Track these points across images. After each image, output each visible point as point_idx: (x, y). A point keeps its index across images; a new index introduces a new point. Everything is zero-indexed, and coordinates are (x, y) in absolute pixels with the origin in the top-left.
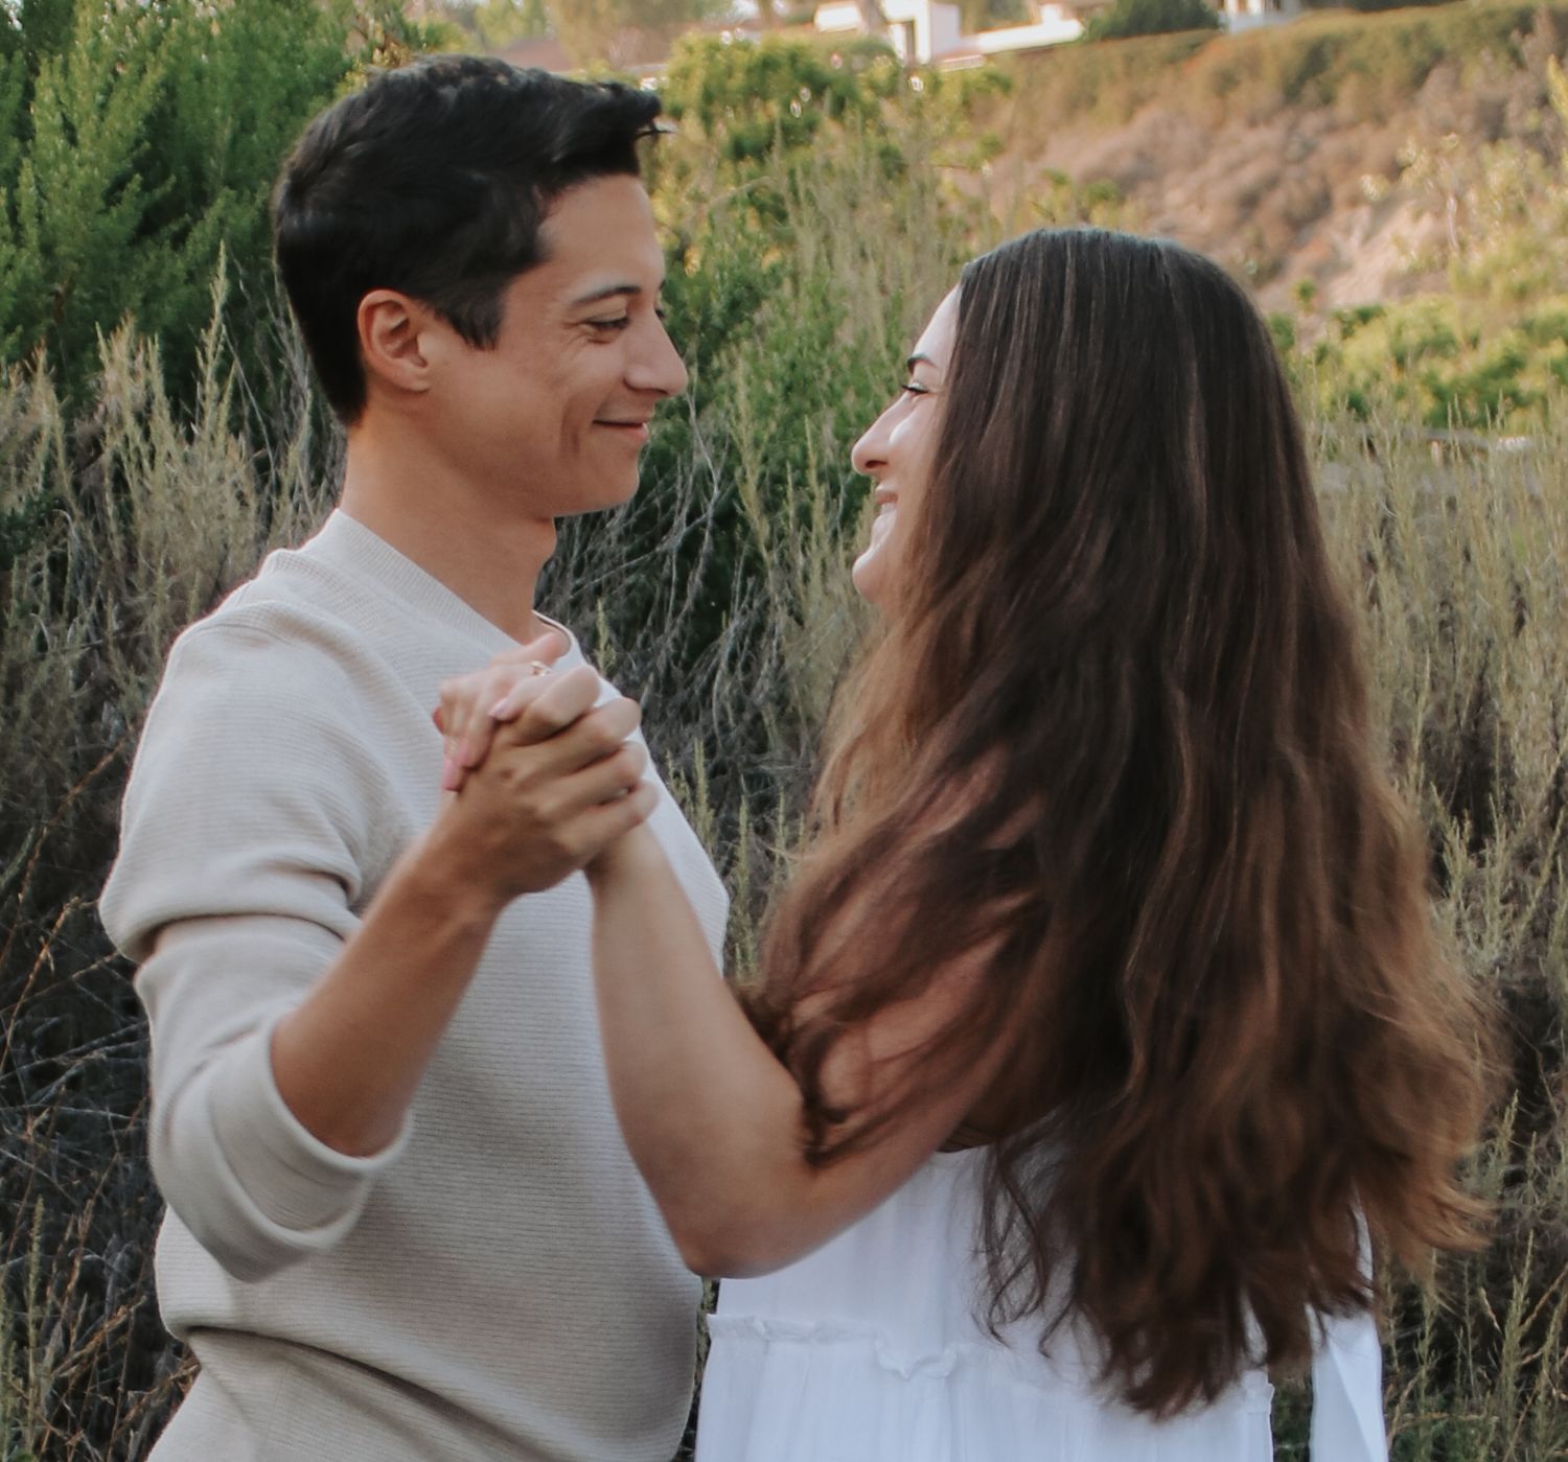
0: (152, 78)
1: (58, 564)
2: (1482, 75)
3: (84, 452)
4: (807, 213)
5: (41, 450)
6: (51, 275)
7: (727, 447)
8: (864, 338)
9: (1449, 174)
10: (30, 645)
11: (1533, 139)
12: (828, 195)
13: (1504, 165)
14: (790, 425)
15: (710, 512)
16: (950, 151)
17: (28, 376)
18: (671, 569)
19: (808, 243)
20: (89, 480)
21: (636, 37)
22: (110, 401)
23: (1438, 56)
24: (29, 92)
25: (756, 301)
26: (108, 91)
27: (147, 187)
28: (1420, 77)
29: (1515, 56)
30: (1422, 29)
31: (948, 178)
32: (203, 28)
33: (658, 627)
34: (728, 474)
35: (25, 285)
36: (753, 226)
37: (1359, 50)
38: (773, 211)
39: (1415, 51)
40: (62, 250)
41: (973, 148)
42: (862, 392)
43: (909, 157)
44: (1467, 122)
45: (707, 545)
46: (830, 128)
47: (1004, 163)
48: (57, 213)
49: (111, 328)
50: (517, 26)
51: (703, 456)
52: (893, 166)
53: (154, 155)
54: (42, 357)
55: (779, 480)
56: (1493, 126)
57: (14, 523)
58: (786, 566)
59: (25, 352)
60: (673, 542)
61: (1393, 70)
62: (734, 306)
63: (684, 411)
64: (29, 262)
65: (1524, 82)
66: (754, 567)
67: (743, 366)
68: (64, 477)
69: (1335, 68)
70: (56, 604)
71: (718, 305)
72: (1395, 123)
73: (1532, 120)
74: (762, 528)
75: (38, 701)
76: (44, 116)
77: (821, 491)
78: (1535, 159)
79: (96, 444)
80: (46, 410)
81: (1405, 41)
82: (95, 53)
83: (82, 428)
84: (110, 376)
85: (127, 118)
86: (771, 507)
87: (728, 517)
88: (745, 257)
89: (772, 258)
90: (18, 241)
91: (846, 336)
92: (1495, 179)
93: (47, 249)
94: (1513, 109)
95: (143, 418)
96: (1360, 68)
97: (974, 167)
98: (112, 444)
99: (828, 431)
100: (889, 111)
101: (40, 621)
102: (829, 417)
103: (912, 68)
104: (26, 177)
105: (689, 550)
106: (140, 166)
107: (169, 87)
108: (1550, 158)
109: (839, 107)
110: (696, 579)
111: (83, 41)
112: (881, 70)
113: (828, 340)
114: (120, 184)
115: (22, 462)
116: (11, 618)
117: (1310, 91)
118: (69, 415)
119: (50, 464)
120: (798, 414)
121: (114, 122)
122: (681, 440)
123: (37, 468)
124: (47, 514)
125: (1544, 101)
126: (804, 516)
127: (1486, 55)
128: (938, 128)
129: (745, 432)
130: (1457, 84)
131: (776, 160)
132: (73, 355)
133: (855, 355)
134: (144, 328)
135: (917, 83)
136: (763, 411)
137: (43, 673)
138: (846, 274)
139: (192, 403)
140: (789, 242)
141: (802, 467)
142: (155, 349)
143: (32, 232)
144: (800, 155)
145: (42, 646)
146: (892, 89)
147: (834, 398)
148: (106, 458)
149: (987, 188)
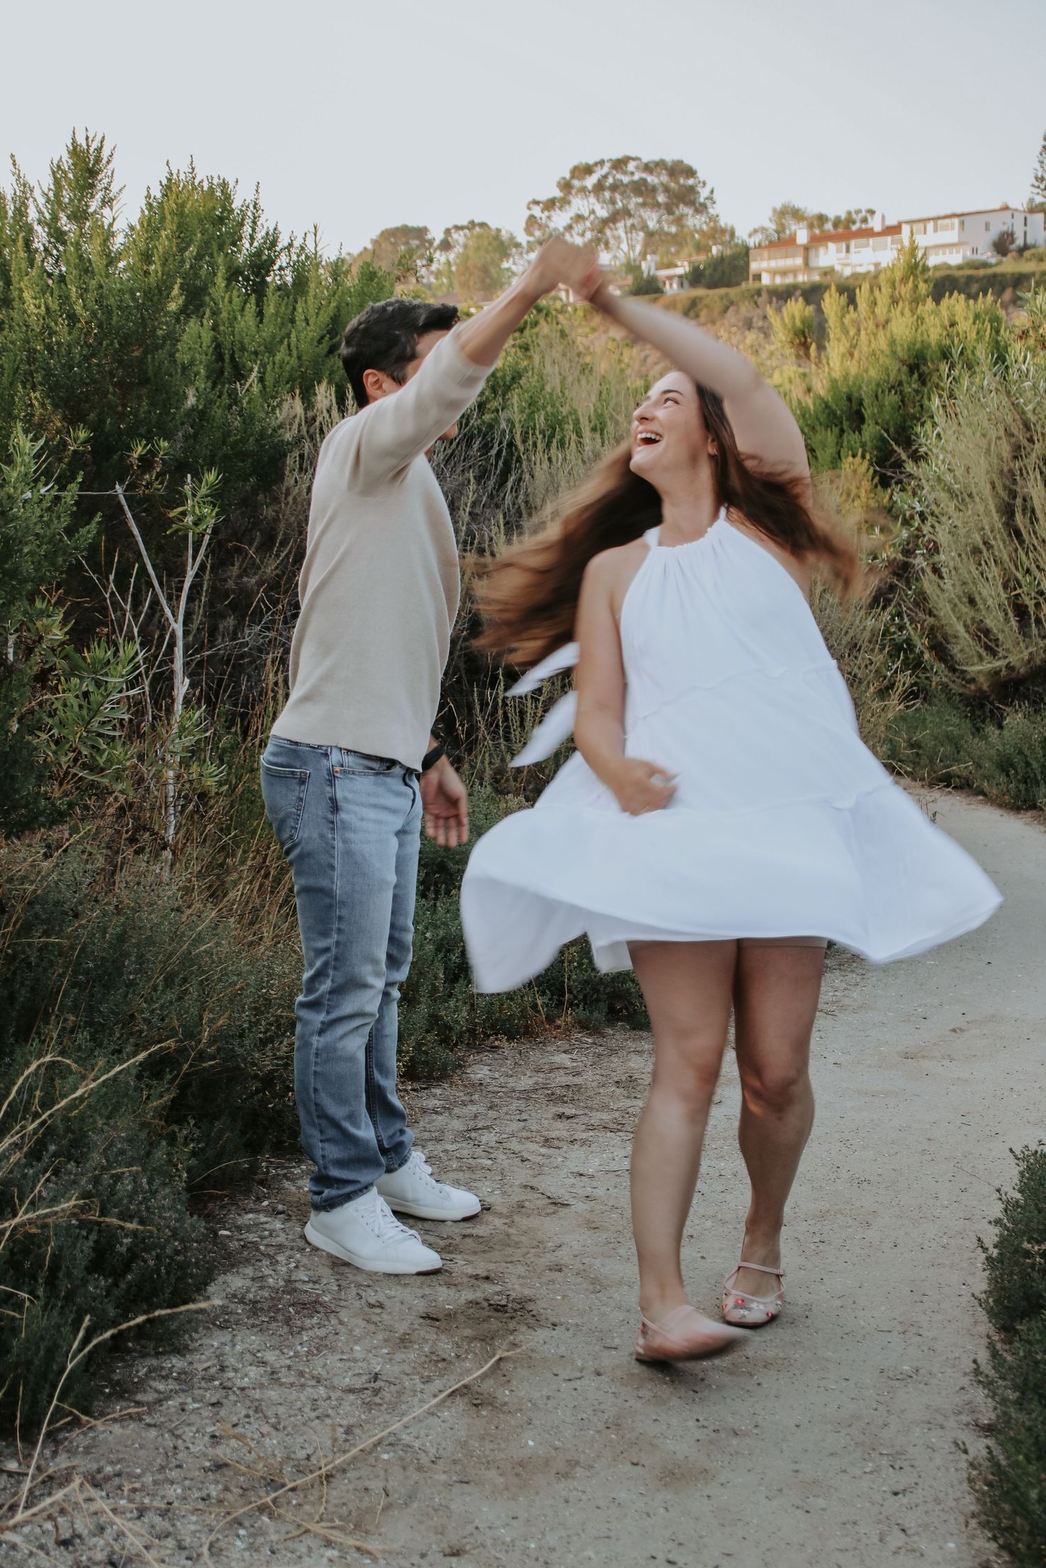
0: (333, 304)
1: (302, 456)
2: (745, 309)
3: (310, 421)
4: (537, 350)
5: (297, 420)
6: (300, 366)
7: (510, 422)
8: (553, 389)
9: (734, 340)
10: (292, 482)
11: (761, 329)
12: (542, 343)
13: (751, 337)
14: (531, 416)
15: (505, 444)
16: (580, 331)
17: (293, 398)
18: (493, 460)
19: (537, 358)
20: (312, 430)
21: (482, 293)
22: (318, 406)
23: (732, 303)
24: (294, 309)
25: (520, 377)
26: (319, 309)
27: (331, 339)
28: (726, 309)
29: (756, 303)
30: (727, 295)
31: (579, 339)
32: (349, 289)
33: (489, 478)
34: (511, 431)
35: (292, 369)
36: (519, 354)
37: (707, 301)
38: (525, 348)
39: (725, 302)
40: (304, 358)
41: (587, 330)
42: (553, 406)
43: (567, 331)
44: (741, 324)
45: (504, 453)
46: (542, 322)
47: (596, 334)
48: (303, 346)
49: (319, 383)
50: (444, 289)
51: (503, 425)
52: (563, 334)
53: (333, 329)
54: (298, 391)
55: (527, 433)
56: (749, 325)
57: (288, 443)
58: (529, 460)
59: (292, 390)
60: (493, 452)
61: (717, 308)
62: (513, 378)
63: (497, 411)
64: (294, 361)
65: (758, 311)
66: (519, 460)
67: (516, 397)
68: (304, 428)
69: (700, 306)
70: (301, 469)
71: (508, 378)
72: (718, 324)
73: (760, 324)
74: (521, 448)
75: (295, 499)
76: (299, 317)
77: (540, 437)
78: (762, 336)
79: (314, 419)
80: (299, 408)
81: (722, 298)
82: (315, 297)
83: (310, 414)
84: (319, 398)
85: (325, 317)
86: (524, 441)
87: (511, 444)
88: (517, 363)
89: (526, 363)
90: (290, 355)
91: (548, 389)
92: (748, 341)
93: (299, 358)
94: (755, 320)
95: (329, 411)
96: (707, 306)
97: (586, 336)
98: (319, 419)
99: (542, 418)
100: (561, 317)
101: (296, 474)
102: (543, 413)
103: (568, 304)
104: (293, 335)
105: (499, 454)
106: (329, 332)
107: (338, 308)
108: (767, 335)
109: (547, 315)
110: (500, 463)
111: (312, 293)
112: (558, 305)
113: (542, 389)
114: (322, 337)
115: (291, 424)
116: (287, 473)
117: (692, 313)
118: (306, 410)
119: (300, 425)
120: (533, 413)
121: (321, 318)
122: (496, 420)
123: (295, 426)
124: (298, 441)
125: (765, 317)
126: (535, 444)
127: (746, 303)
128: (576, 323)
129: (517, 417)
130: (737, 312)
131: (527, 332)
132: (307, 391)
133: (551, 394)
134: (329, 383)
135: (570, 309)
136: (522, 411)
137: (296, 490)
138: (549, 368)
139: (344, 405)
140: (530, 358)
141: (534, 429)
142: (333, 389)
143: (295, 352)
144: (536, 330)
145: (296, 481)
146: (562, 311)
147: (544, 407)
148: (317, 423)
149: (592, 342)
